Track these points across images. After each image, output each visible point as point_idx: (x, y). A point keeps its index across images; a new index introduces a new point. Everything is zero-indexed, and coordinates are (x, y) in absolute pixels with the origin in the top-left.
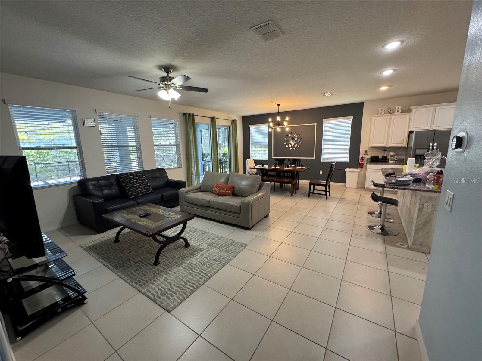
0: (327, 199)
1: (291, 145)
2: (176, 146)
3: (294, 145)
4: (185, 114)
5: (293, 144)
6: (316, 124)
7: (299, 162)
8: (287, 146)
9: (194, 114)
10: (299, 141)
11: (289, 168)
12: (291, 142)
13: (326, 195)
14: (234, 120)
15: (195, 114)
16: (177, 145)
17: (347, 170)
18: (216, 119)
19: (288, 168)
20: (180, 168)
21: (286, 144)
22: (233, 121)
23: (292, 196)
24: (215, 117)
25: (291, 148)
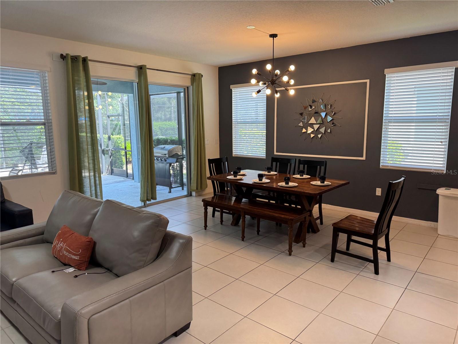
0: (377, 272)
1: (313, 128)
2: (45, 127)
3: (318, 128)
4: (63, 57)
5: (316, 127)
6: (368, 81)
7: (323, 168)
8: (304, 130)
9: (87, 57)
10: (329, 119)
11: (291, 184)
12: (313, 121)
13: (375, 261)
14: (196, 73)
15: (89, 58)
16: (47, 124)
17: (440, 191)
18: (147, 70)
19: (287, 183)
20: (54, 173)
21: (301, 124)
22: (194, 75)
23: (290, 255)
24: (145, 66)
25: (312, 136)
